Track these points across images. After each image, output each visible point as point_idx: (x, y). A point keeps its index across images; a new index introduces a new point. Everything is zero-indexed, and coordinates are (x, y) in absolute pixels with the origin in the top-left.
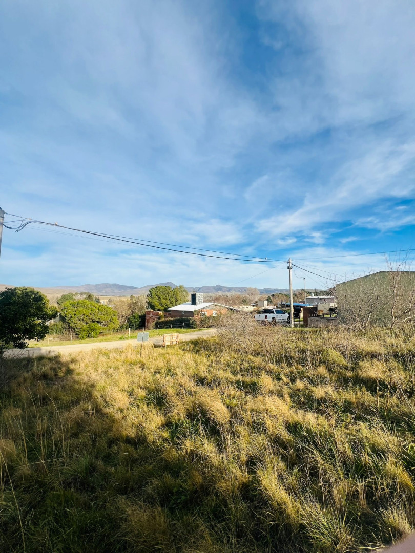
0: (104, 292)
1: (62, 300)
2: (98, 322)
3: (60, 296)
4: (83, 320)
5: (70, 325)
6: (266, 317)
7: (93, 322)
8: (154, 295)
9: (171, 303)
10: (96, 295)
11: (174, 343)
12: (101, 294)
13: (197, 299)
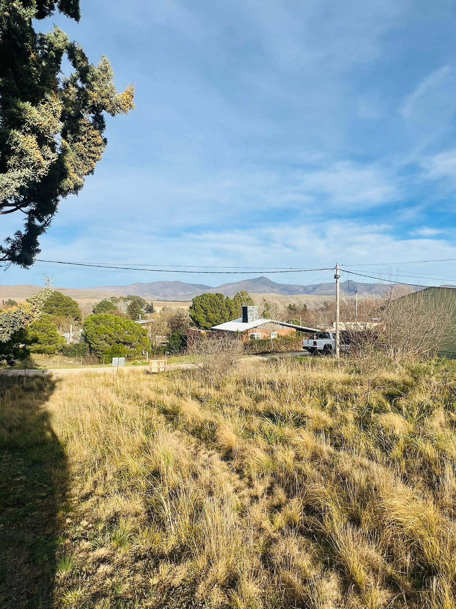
0: (161, 294)
1: (100, 308)
2: (124, 343)
3: (98, 301)
4: (105, 339)
5: (92, 346)
6: (315, 343)
7: (118, 343)
8: (198, 307)
9: (222, 318)
10: (148, 300)
11: (161, 370)
12: (157, 297)
13: (249, 314)
